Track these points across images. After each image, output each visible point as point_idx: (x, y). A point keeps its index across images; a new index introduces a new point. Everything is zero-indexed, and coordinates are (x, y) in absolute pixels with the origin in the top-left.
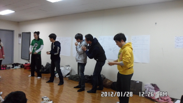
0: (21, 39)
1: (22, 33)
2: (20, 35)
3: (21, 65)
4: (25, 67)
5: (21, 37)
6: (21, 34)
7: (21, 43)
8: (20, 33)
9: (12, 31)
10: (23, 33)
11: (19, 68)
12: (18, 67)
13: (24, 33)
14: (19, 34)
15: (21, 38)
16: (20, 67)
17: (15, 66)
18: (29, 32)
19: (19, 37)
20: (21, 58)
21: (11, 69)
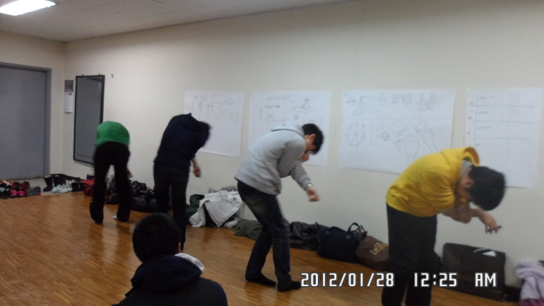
0: (72, 98)
1: (77, 77)
2: (68, 85)
3: (73, 181)
4: (87, 190)
5: (72, 90)
6: (72, 81)
7: (71, 109)
8: (71, 79)
9: (46, 73)
10: (78, 79)
11: (68, 192)
12: (65, 189)
13: (83, 76)
14: (66, 81)
15: (74, 93)
16: (71, 189)
17: (53, 184)
18: (99, 76)
19: (66, 91)
20: (74, 159)
21: (43, 194)
